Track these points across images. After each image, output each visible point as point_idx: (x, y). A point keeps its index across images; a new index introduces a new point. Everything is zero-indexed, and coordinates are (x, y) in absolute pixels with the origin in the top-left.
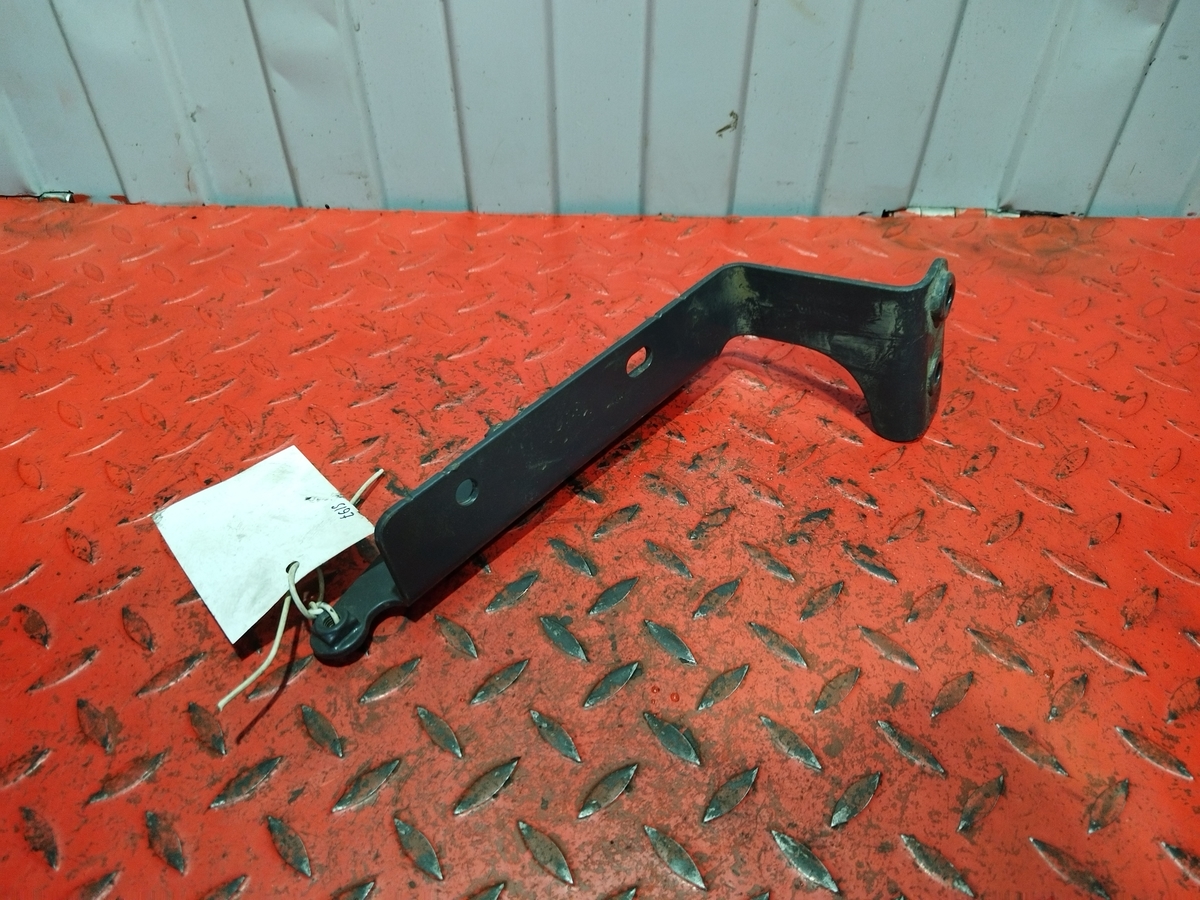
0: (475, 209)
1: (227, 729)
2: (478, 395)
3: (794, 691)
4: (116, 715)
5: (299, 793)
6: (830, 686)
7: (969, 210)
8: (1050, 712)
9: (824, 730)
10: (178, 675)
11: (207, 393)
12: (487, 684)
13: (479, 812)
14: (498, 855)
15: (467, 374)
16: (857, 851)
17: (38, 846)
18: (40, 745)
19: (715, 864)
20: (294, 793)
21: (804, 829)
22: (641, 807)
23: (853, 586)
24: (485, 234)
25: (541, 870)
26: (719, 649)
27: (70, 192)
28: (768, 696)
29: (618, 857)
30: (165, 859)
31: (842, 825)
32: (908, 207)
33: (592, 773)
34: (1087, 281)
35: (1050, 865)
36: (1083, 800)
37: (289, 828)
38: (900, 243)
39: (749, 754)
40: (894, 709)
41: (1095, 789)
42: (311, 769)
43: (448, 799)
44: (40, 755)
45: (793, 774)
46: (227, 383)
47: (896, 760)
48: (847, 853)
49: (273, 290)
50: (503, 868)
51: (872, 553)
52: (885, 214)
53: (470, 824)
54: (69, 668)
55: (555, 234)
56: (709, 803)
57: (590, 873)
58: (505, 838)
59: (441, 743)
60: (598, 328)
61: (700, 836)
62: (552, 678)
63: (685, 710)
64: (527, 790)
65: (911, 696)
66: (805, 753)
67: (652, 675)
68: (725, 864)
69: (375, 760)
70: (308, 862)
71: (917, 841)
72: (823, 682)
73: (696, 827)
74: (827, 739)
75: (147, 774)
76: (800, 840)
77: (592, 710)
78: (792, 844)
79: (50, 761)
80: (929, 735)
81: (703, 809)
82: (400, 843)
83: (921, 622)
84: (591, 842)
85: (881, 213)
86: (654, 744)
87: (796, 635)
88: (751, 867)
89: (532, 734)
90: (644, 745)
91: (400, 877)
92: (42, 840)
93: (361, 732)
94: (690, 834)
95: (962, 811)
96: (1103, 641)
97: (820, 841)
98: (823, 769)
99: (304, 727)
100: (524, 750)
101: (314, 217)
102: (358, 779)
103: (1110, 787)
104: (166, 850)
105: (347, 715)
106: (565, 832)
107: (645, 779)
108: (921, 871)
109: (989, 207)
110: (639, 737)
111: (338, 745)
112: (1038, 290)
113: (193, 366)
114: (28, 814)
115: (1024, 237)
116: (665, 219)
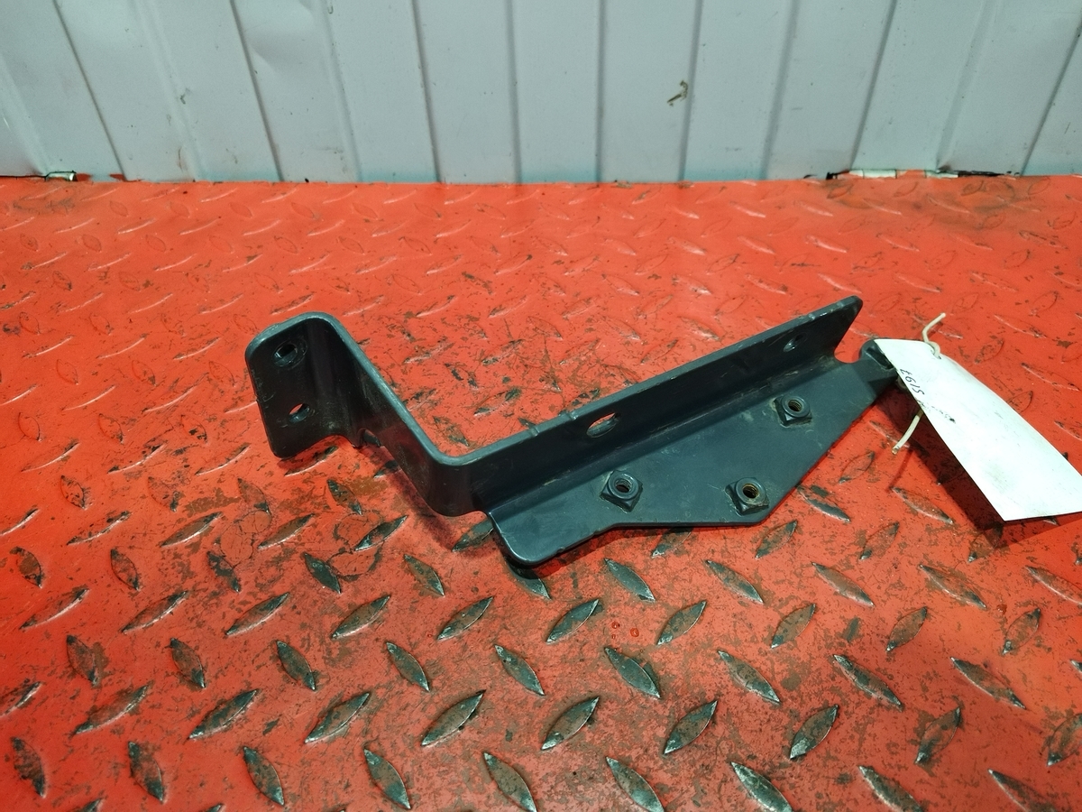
0: (443, 180)
1: (207, 663)
2: (445, 349)
3: (750, 626)
4: (102, 650)
5: (271, 725)
6: (786, 621)
7: (909, 171)
8: (1005, 646)
9: (781, 665)
10: (161, 613)
11: (194, 350)
12: (454, 620)
13: (446, 743)
14: (464, 786)
15: (435, 330)
16: (816, 783)
17: (26, 774)
18: (31, 679)
19: (676, 795)
20: (268, 725)
21: (764, 760)
22: (603, 738)
23: (807, 525)
24: (452, 202)
25: (506, 800)
26: (677, 586)
27: (73, 172)
28: (726, 632)
29: (581, 788)
30: (146, 789)
31: (802, 756)
32: (851, 170)
33: (555, 706)
34: (1025, 235)
35: (1011, 798)
36: (1041, 733)
37: (262, 757)
38: (844, 202)
39: (708, 688)
40: (850, 644)
41: (1053, 722)
42: (285, 701)
43: (416, 730)
44: (31, 688)
45: (751, 707)
46: (212, 341)
47: (853, 693)
48: (806, 784)
49: (256, 256)
50: (469, 798)
51: (824, 493)
52: (829, 176)
53: (437, 754)
54: (60, 606)
55: (516, 202)
56: (670, 736)
57: (554, 803)
58: (471, 769)
59: (409, 677)
60: (557, 286)
61: (661, 767)
62: (517, 615)
63: (645, 645)
64: (491, 722)
65: (867, 631)
66: (763, 686)
67: (613, 611)
68: (686, 795)
69: (346, 693)
70: (281, 791)
71: (875, 772)
72: (779, 618)
73: (657, 758)
74: (785, 673)
75: (131, 706)
76: (760, 772)
77: (554, 645)
78: (752, 775)
79: (40, 693)
80: (885, 669)
81: (664, 741)
82: (370, 774)
83: (874, 559)
84: (554, 773)
85: (825, 175)
86: (615, 678)
87: (751, 572)
88: (712, 798)
89: (497, 667)
90: (605, 678)
91: (369, 806)
92: (30, 769)
93: (333, 666)
94: (652, 766)
95: (920, 744)
96: (1054, 576)
97: (779, 772)
98: (781, 702)
99: (279, 662)
100: (489, 683)
101: (294, 191)
102: (330, 711)
103: (1068, 720)
104: (146, 779)
105: (319, 650)
106: (528, 763)
107: (607, 712)
108: (880, 803)
109: (928, 168)
110: (600, 671)
111: (311, 678)
112: (977, 244)
113: (181, 326)
114: (18, 744)
115: (962, 195)
116: (621, 186)
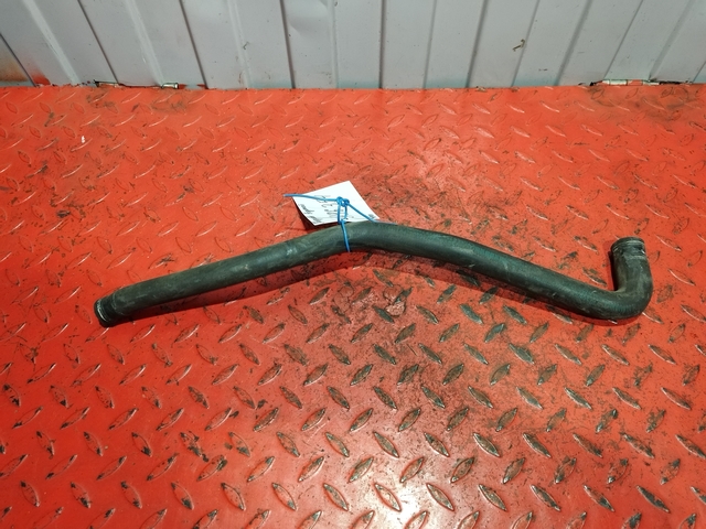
0: (383, 87)
1: (348, 354)
3: (568, 333)
4: (302, 350)
5: (382, 379)
6: (583, 331)
7: (633, 81)
8: (670, 339)
9: (581, 349)
12: (445, 334)
13: (453, 383)
15: (401, 186)
16: (597, 394)
17: (293, 400)
19: (545, 400)
21: (577, 386)
22: (514, 380)
24: (391, 103)
26: (535, 316)
27: (176, 83)
28: (558, 336)
30: (341, 404)
31: (590, 384)
32: (604, 80)
33: (493, 368)
34: (692, 124)
35: (668, 396)
36: (681, 373)
37: (383, 391)
38: (599, 102)
39: (553, 359)
40: (608, 340)
42: (385, 369)
45: (571, 367)
47: (610, 360)
48: (593, 395)
49: (297, 141)
50: (466, 403)
51: (596, 273)
52: (592, 84)
54: (276, 332)
61: (538, 390)
63: (525, 342)
67: (510, 328)
69: (408, 365)
71: (619, 390)
73: (535, 387)
74: (583, 352)
76: (575, 391)
77: (488, 343)
80: (622, 350)
81: (538, 380)
85: (589, 84)
86: (516, 356)
89: (467, 353)
93: (400, 354)
94: (534, 390)
95: (636, 379)
96: (692, 309)
97: (583, 391)
98: (582, 364)
99: (377, 353)
100: (465, 359)
101: (303, 96)
102: (404, 372)
103: (692, 368)
104: (340, 401)
105: (392, 348)
107: (514, 370)
109: (644, 79)
110: (509, 353)
111: (392, 359)
112: (667, 131)
115: (661, 97)
116: (480, 90)
